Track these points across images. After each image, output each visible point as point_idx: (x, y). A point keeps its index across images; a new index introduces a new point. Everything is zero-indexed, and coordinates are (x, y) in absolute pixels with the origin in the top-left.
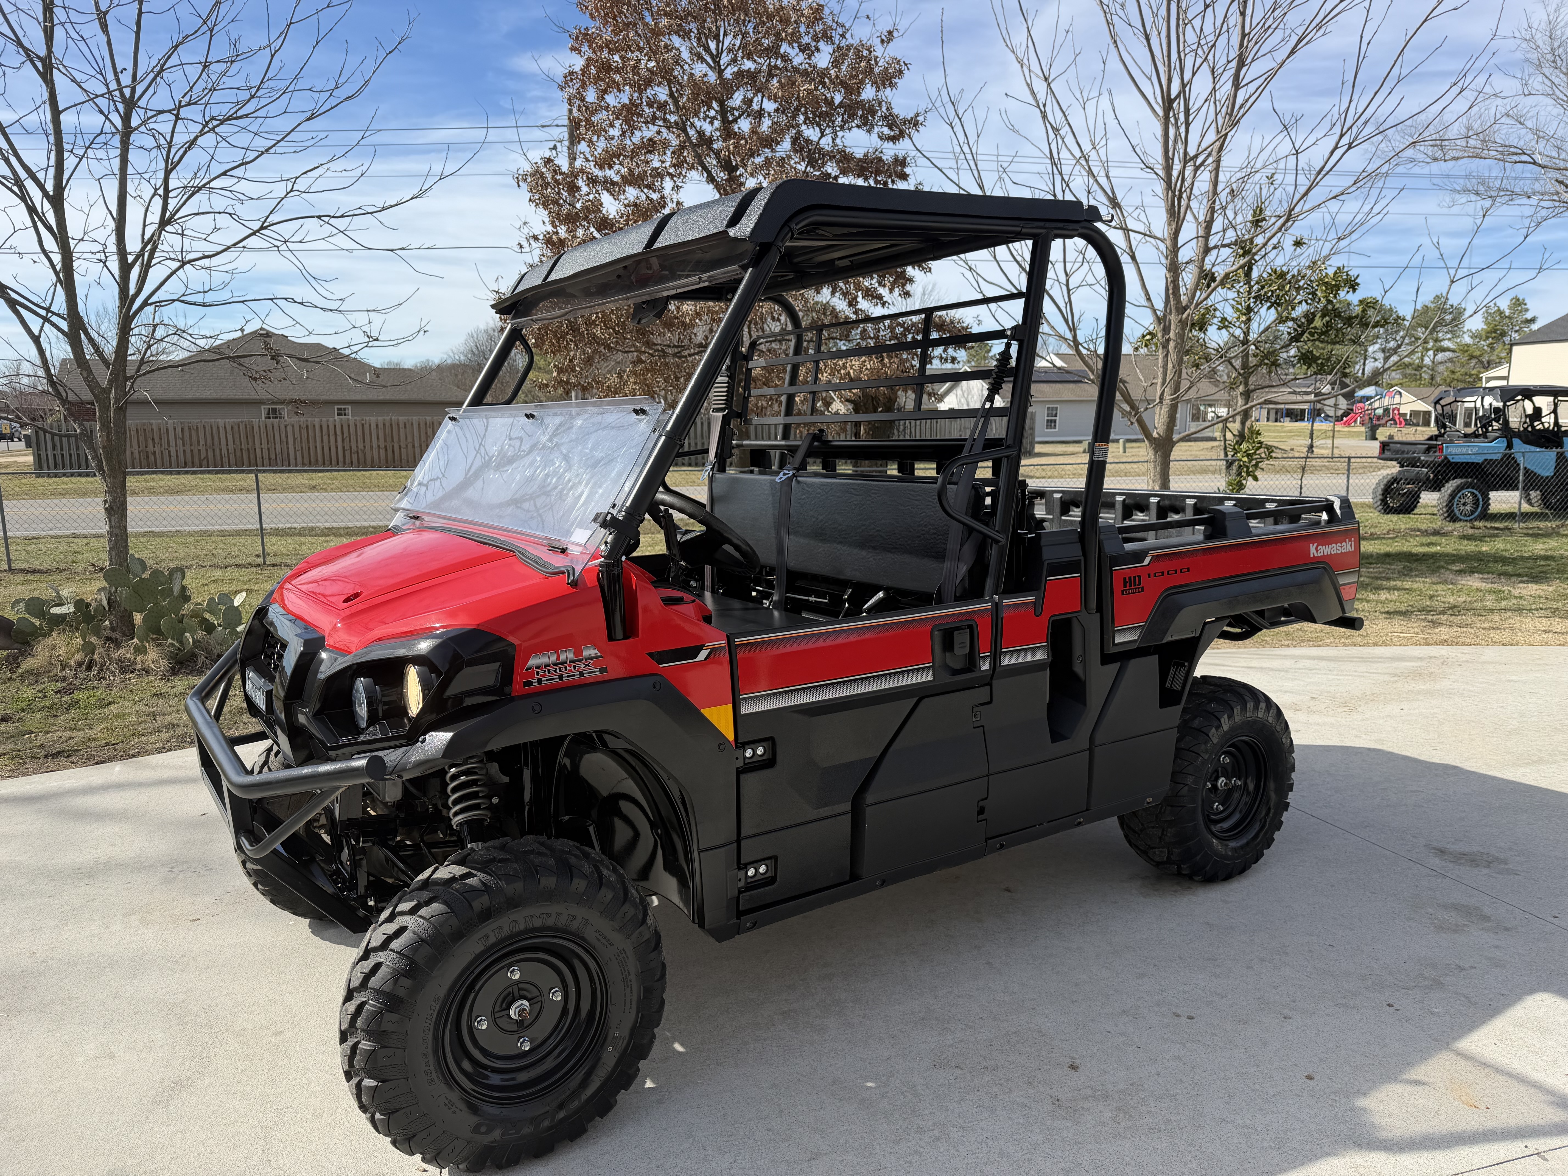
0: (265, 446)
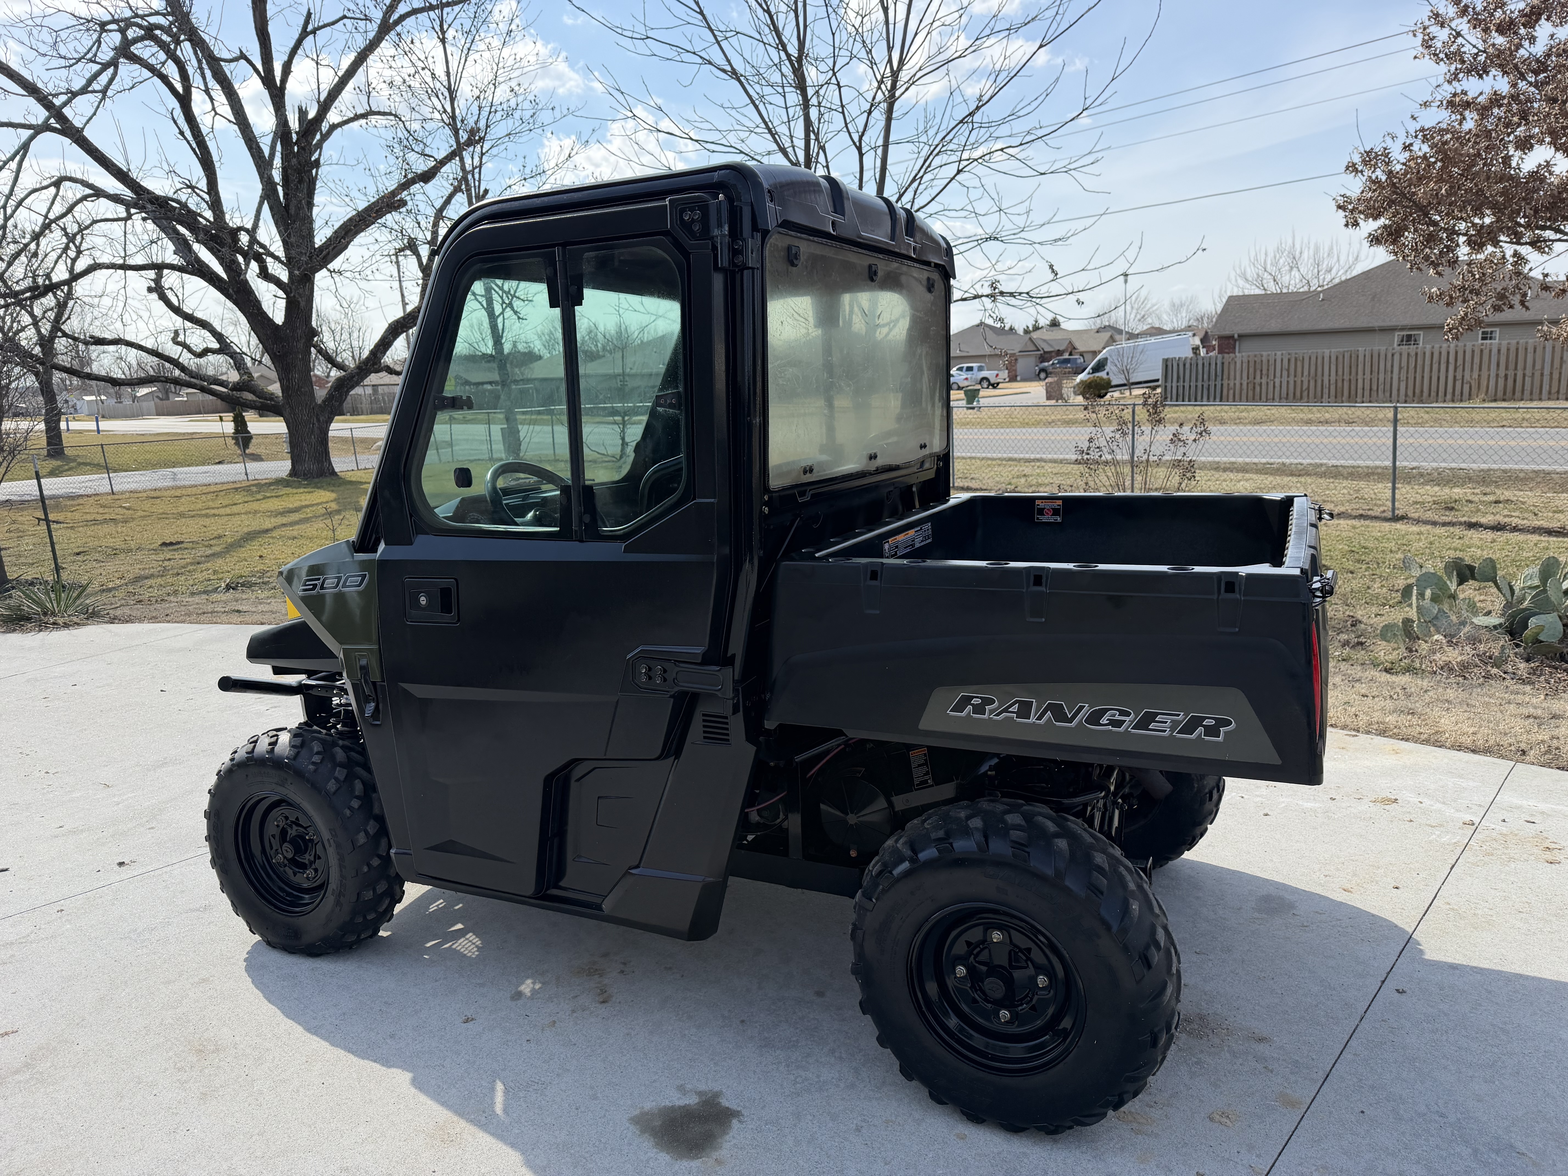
0: (1368, 376)
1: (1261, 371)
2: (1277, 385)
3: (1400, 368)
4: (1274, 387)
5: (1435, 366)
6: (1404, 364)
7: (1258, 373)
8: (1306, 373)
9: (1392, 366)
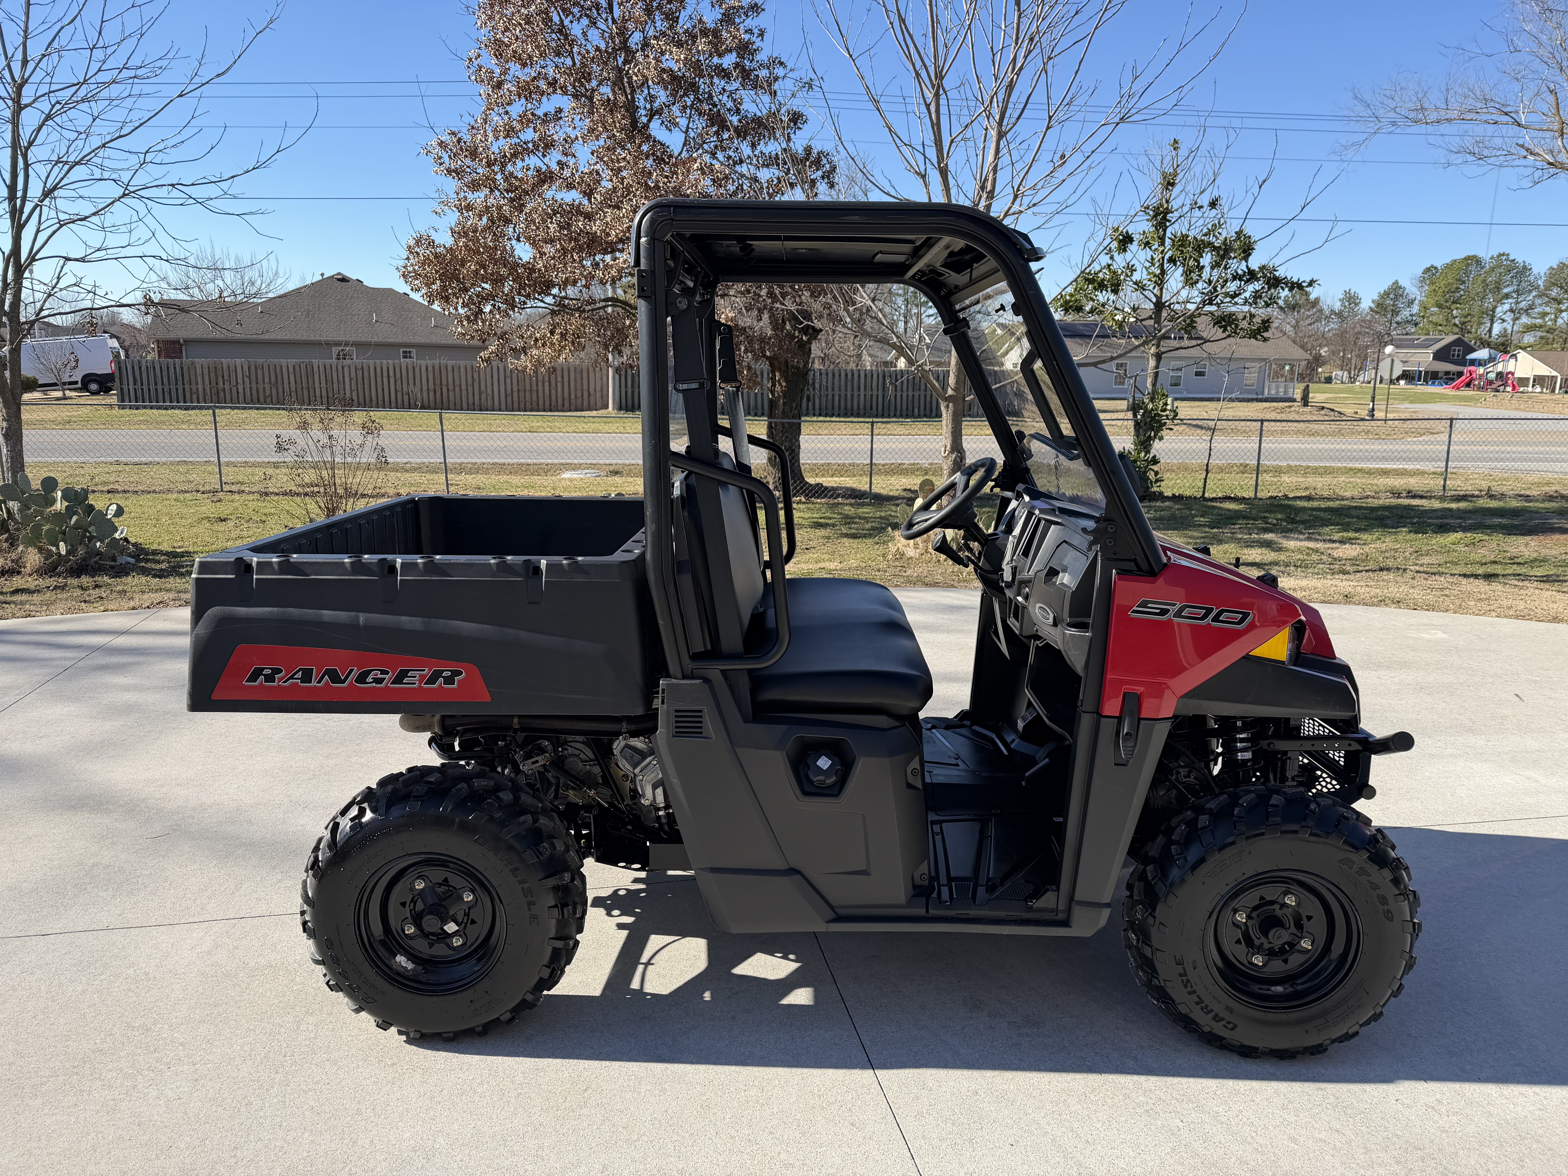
0: (324, 386)
1: (223, 376)
2: (241, 390)
3: (351, 379)
4: (238, 393)
5: (379, 379)
6: (353, 375)
7: (220, 379)
8: (267, 380)
9: (344, 377)
